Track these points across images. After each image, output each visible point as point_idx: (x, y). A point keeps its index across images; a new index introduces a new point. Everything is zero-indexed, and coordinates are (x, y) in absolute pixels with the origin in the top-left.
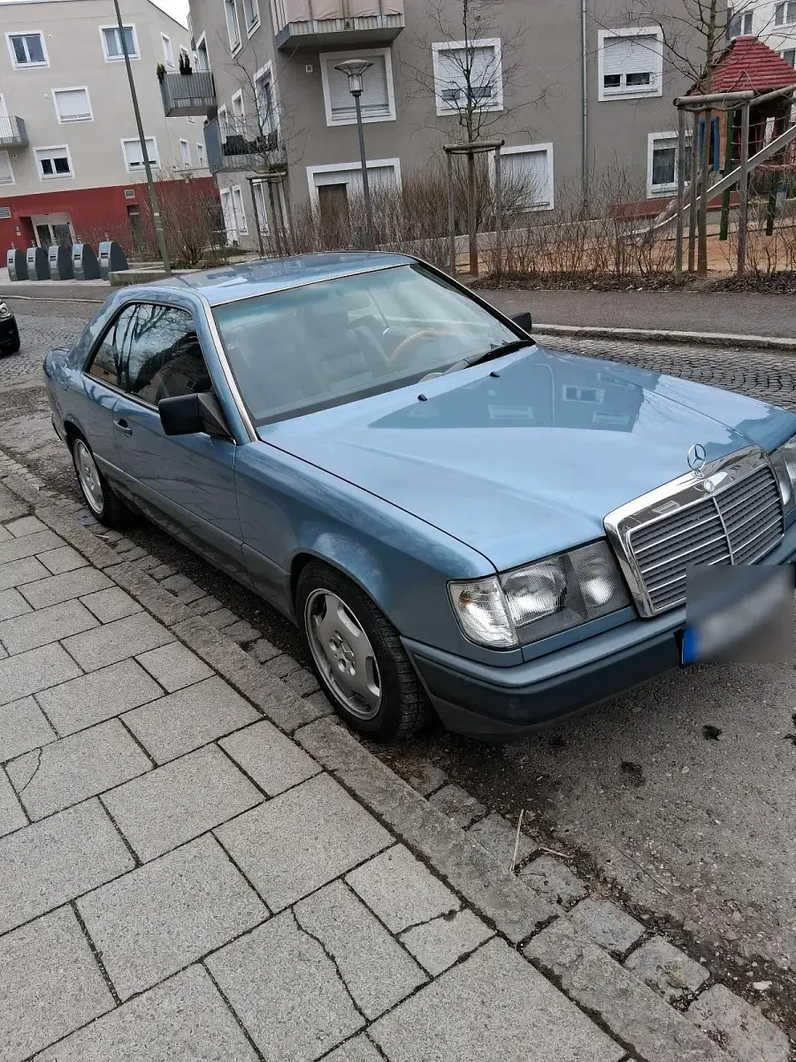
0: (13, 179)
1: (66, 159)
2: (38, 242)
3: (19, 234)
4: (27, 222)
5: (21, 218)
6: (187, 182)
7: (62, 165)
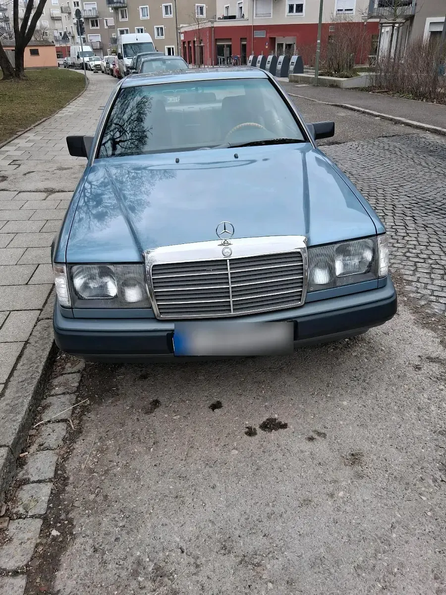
0: (272, 15)
1: (302, 5)
2: (276, 53)
3: (267, 47)
4: (273, 40)
5: (271, 38)
6: (365, 23)
7: (300, 8)
